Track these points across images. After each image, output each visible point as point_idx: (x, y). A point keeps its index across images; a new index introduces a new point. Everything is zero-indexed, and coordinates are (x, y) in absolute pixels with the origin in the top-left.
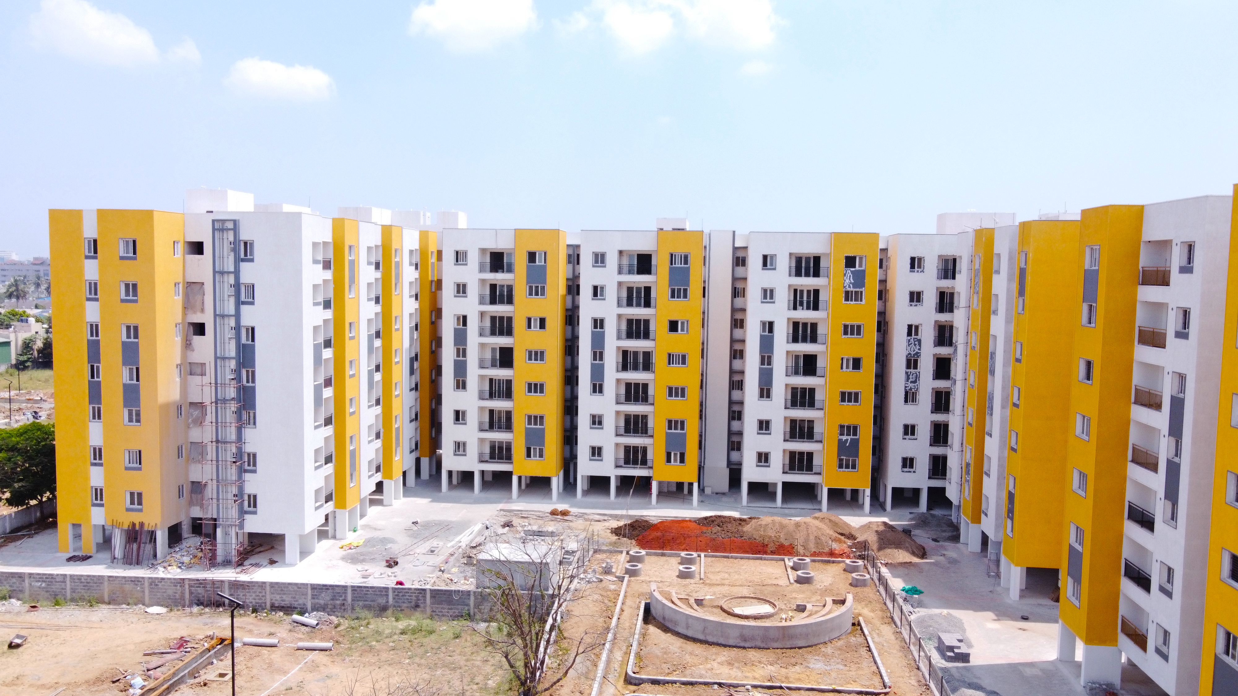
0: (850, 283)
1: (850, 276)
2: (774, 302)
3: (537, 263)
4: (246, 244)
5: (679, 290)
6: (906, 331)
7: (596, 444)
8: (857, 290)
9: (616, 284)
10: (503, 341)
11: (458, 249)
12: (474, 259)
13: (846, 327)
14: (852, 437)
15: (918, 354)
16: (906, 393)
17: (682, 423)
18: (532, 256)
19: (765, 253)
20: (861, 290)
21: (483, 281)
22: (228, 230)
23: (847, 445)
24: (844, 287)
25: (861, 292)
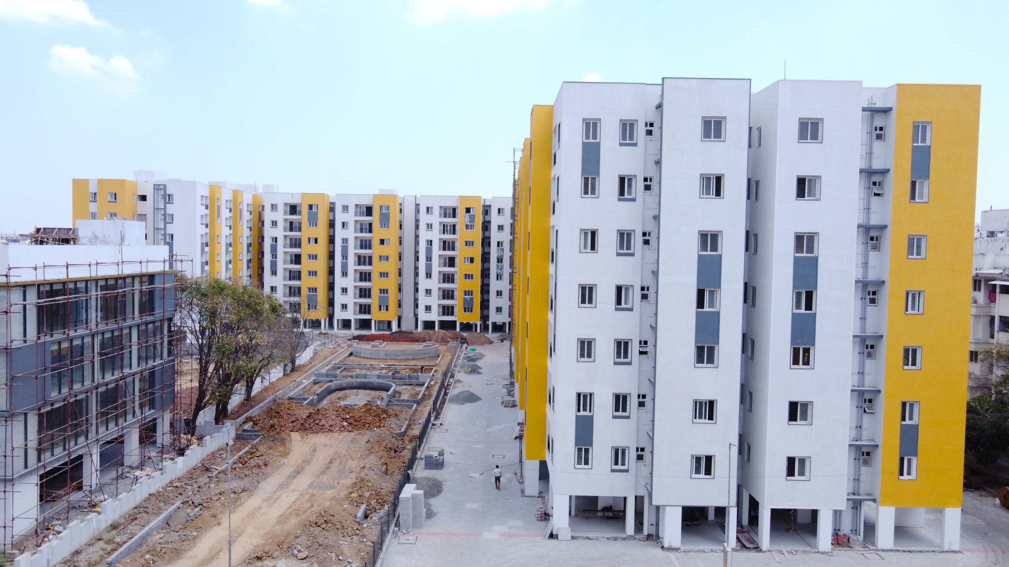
0: (468, 220)
1: (468, 217)
2: (433, 231)
3: (313, 210)
4: (169, 195)
5: (385, 224)
6: (496, 244)
7: (344, 303)
9: (354, 222)
10: (296, 250)
11: (272, 203)
12: (281, 208)
13: (466, 242)
14: (470, 296)
15: (502, 256)
16: (497, 275)
17: (387, 290)
18: (311, 207)
19: (428, 206)
21: (286, 220)
22: (161, 189)
23: (468, 300)
24: (465, 221)
25: (473, 225)
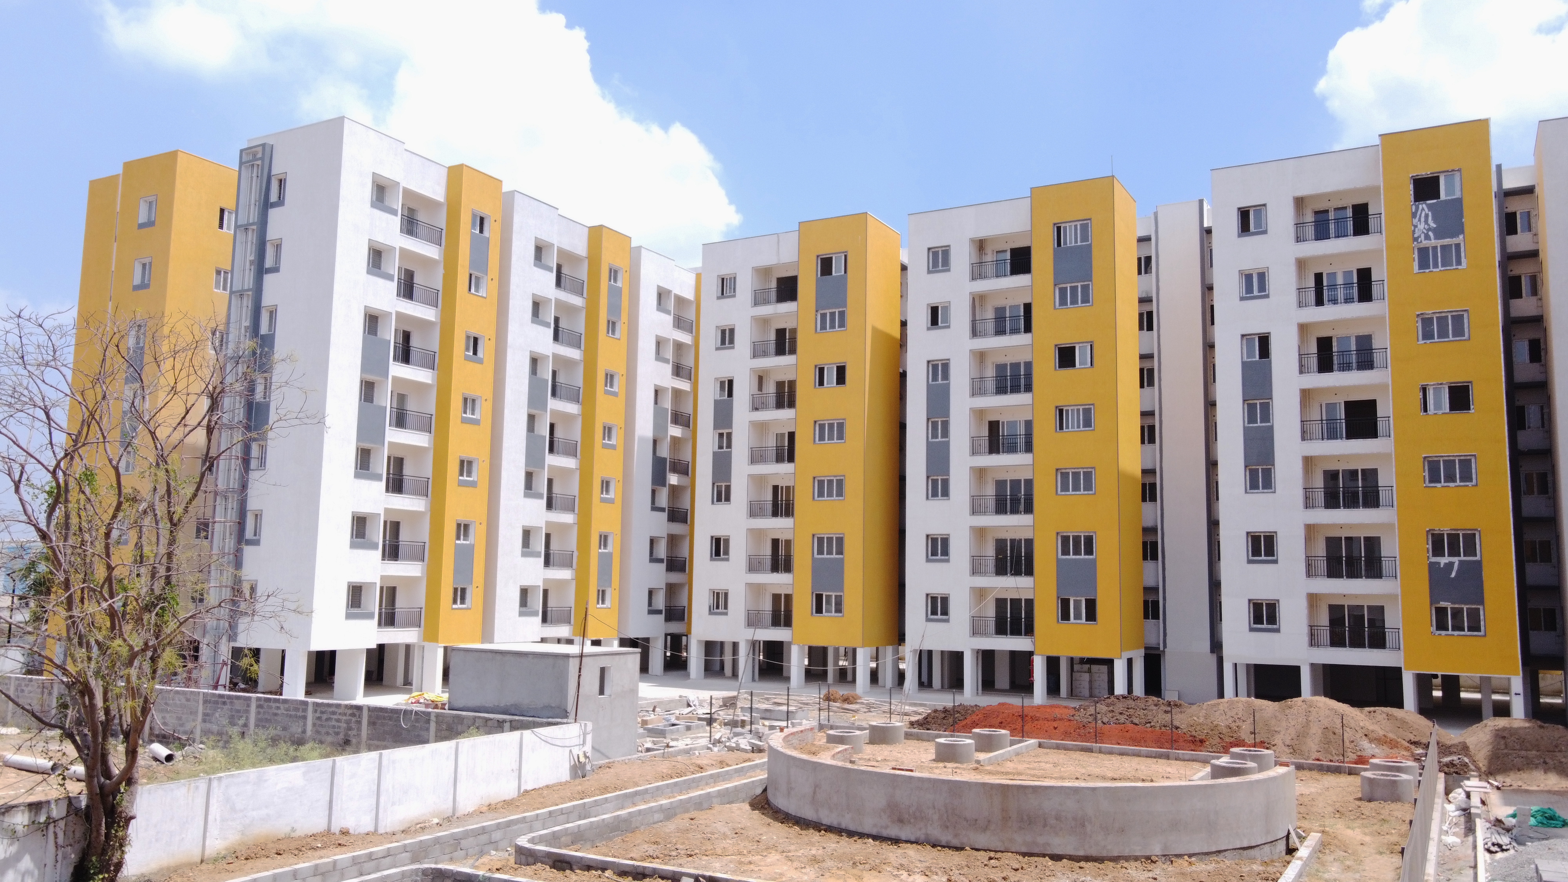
0: (1429, 229)
1: (1427, 216)
2: (1267, 296)
3: (835, 275)
5: (1074, 289)
7: (939, 591)
8: (1447, 241)
9: (969, 300)
11: (724, 273)
12: (745, 285)
13: (1427, 322)
14: (1462, 558)
17: (1089, 541)
18: (826, 265)
19: (1244, 204)
20: (1454, 241)
22: (258, 162)
23: (1453, 575)
24: (1415, 239)
25: (1458, 246)
